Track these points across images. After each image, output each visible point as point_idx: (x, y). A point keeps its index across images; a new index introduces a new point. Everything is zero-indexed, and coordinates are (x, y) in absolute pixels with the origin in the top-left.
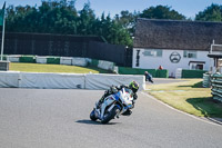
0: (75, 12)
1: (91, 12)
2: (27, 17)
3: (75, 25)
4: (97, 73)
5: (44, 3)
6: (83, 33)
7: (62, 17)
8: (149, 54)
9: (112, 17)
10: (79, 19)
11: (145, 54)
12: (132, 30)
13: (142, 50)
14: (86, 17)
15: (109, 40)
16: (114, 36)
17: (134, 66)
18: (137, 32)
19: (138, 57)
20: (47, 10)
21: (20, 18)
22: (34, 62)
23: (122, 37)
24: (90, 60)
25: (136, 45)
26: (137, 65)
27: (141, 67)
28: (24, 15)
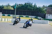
0: (32, 6)
1: (36, 6)
2: (21, 6)
3: (32, 8)
4: (37, 20)
5: (25, 3)
6: (34, 10)
7: (29, 7)
8: (50, 16)
9: (41, 7)
10: (33, 7)
11: (49, 15)
12: (46, 10)
13: (48, 15)
14: (35, 7)
15: (40, 12)
16: (41, 11)
17: (46, 18)
18: (47, 10)
19: (47, 16)
20: (26, 5)
21: (20, 7)
22: (23, 17)
23: (43, 12)
24: (36, 17)
25: (46, 13)
26: (47, 18)
27: (48, 18)
28: (20, 6)
